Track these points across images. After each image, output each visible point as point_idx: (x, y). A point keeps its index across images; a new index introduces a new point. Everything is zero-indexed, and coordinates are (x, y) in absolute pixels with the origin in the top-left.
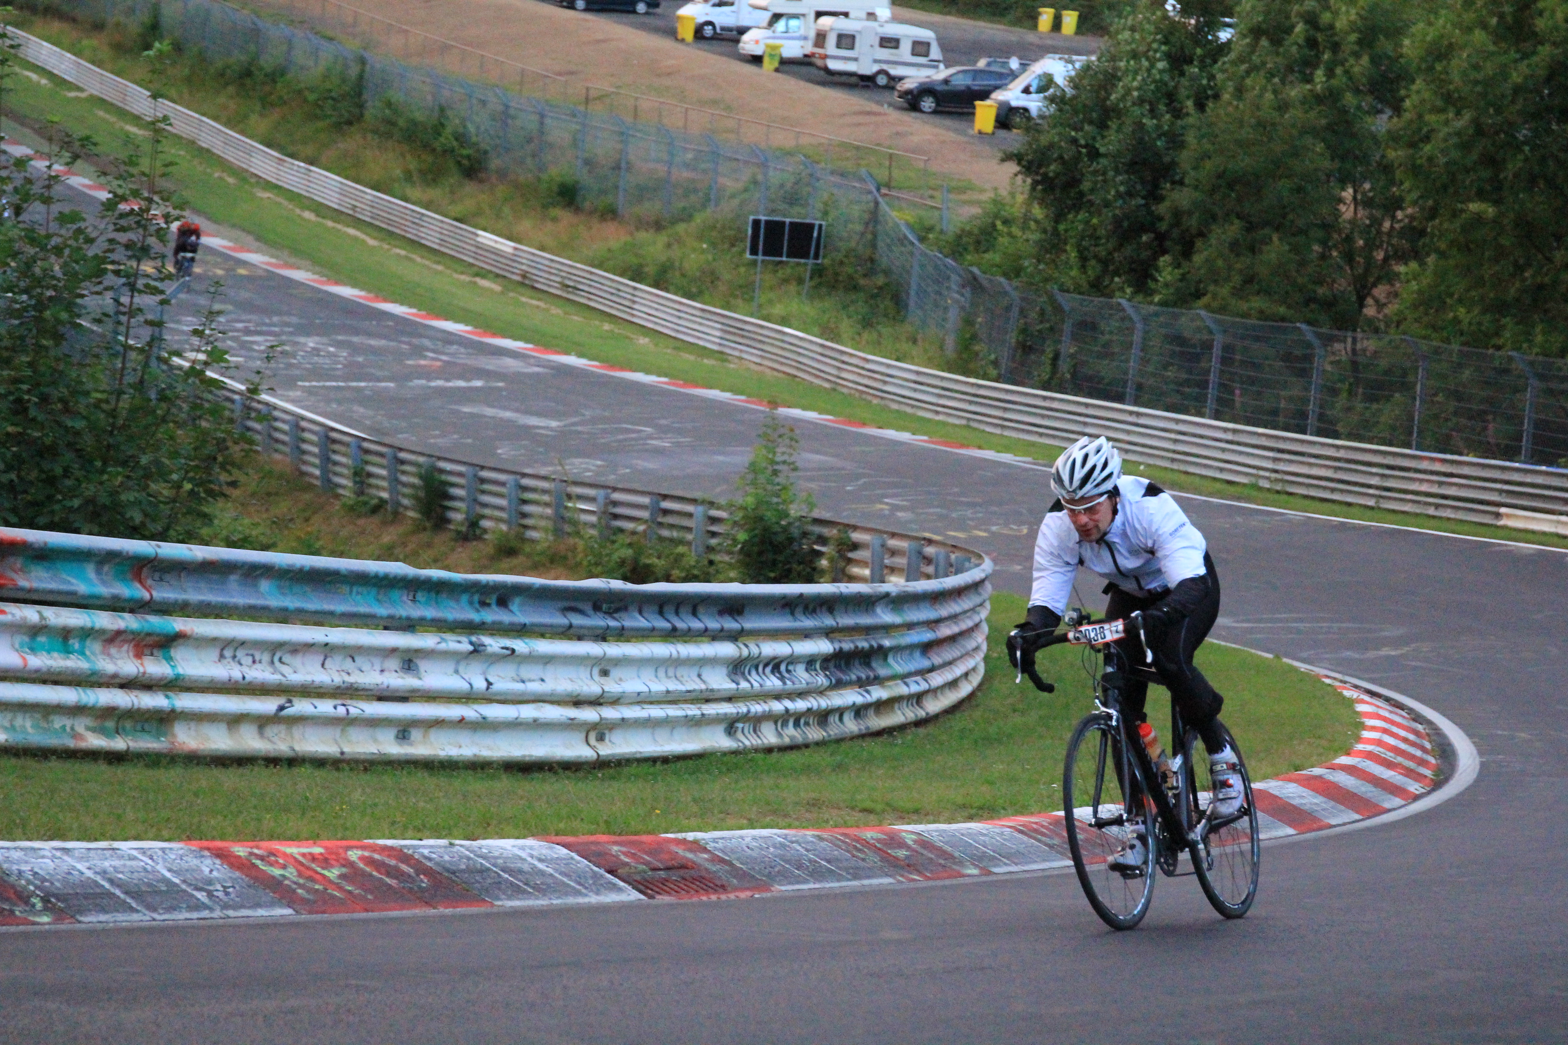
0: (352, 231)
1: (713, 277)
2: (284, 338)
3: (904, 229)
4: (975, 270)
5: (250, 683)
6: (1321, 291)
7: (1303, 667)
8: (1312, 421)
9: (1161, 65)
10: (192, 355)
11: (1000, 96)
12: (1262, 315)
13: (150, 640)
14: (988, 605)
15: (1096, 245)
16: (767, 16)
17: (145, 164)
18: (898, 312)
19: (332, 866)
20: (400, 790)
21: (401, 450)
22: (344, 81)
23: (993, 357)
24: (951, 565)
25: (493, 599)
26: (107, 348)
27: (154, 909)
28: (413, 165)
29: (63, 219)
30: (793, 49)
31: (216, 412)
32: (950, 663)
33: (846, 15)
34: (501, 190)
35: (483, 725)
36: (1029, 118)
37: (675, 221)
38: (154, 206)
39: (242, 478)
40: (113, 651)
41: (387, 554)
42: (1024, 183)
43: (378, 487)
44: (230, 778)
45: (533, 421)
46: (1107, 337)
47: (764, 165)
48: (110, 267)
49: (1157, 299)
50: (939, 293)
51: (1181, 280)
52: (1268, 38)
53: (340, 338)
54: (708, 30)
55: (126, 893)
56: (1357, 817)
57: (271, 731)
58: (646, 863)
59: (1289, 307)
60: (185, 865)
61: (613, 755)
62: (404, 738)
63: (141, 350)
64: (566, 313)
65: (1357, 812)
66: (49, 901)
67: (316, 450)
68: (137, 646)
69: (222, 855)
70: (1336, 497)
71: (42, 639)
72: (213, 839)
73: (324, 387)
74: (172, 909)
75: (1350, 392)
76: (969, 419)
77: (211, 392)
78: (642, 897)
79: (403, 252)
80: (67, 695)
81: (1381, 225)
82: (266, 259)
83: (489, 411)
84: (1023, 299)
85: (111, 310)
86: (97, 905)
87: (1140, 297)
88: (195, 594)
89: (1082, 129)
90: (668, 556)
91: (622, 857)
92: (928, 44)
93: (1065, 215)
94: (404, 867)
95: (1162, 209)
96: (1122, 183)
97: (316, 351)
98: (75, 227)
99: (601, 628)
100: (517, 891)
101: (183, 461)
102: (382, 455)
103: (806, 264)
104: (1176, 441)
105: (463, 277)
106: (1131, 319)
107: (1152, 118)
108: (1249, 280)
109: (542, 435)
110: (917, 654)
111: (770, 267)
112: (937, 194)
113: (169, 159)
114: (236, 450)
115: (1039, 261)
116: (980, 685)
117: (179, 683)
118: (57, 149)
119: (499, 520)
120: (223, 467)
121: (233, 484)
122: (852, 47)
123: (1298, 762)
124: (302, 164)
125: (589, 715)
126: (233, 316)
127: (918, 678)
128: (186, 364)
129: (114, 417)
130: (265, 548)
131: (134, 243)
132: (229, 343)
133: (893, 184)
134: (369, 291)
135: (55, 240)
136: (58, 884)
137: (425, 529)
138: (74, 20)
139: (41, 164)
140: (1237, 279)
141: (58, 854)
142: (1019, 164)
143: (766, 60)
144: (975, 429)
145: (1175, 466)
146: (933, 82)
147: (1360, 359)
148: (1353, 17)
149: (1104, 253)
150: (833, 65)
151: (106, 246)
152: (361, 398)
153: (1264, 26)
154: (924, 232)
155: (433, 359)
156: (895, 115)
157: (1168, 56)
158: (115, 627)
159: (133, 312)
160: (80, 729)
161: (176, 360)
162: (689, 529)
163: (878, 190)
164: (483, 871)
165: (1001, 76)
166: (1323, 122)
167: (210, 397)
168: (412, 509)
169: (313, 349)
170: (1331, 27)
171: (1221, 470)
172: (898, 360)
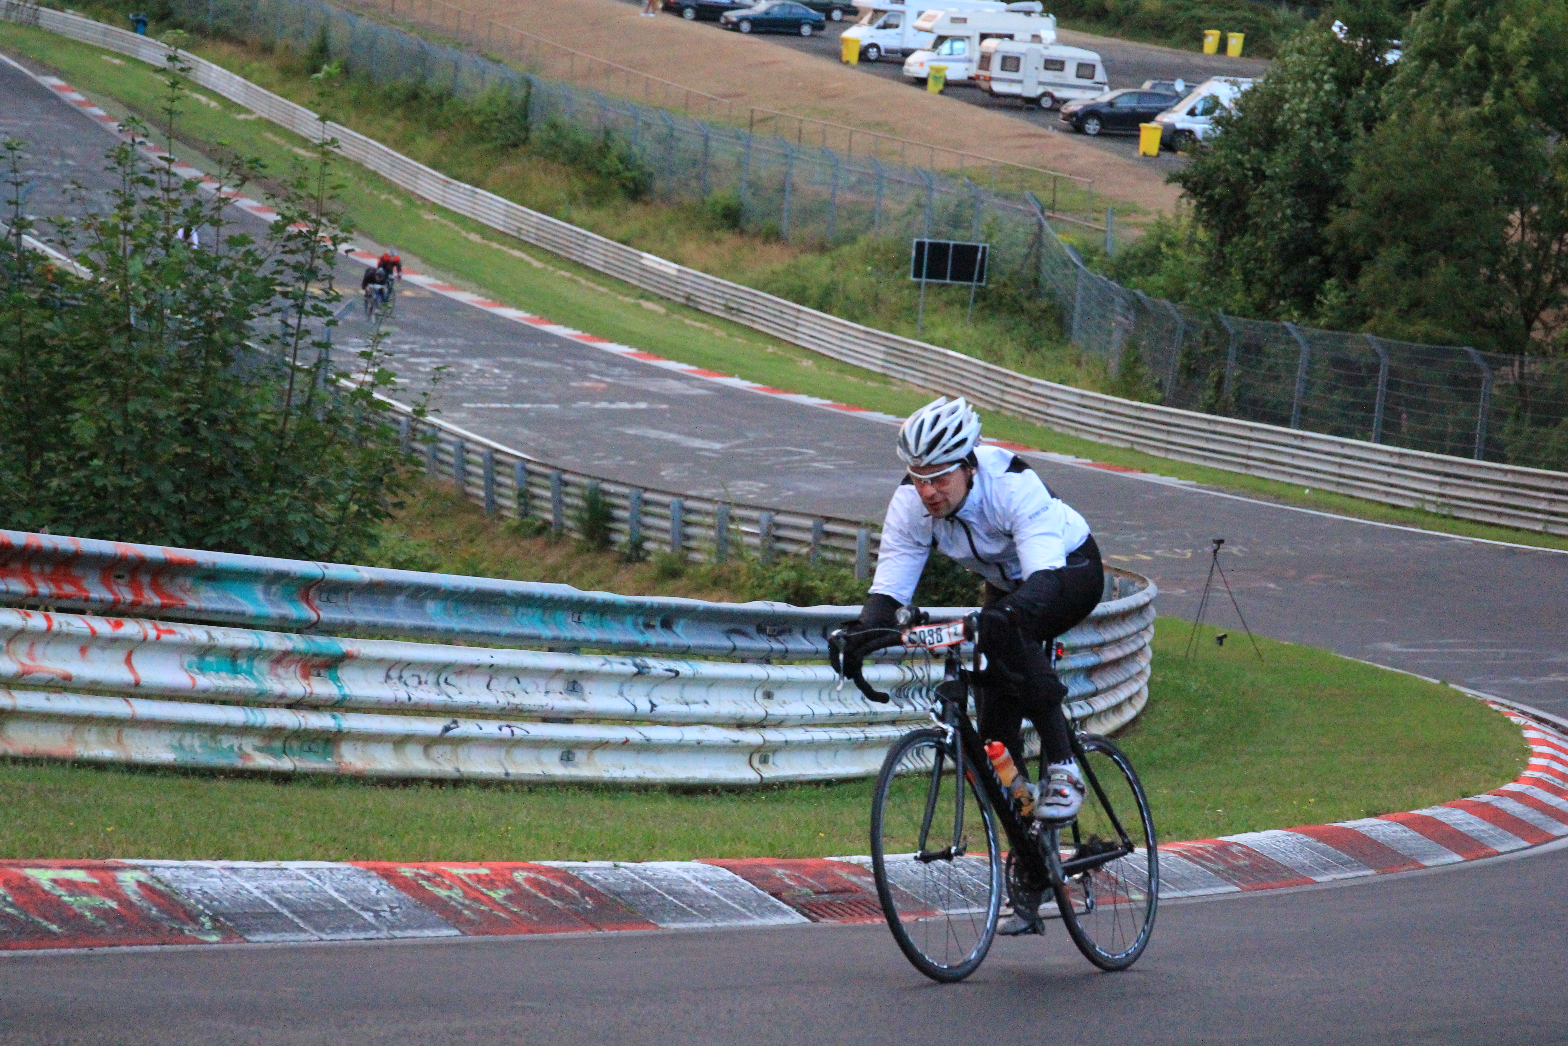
0: (517, 253)
1: (877, 301)
2: (450, 359)
3: (1069, 252)
4: (1139, 292)
5: (416, 704)
6: (1490, 315)
7: (1469, 692)
8: (1478, 444)
9: (1327, 87)
10: (361, 377)
11: (1165, 118)
12: (1428, 338)
13: (316, 661)
14: (1152, 629)
15: (1262, 269)
16: (932, 38)
17: (313, 186)
18: (1062, 335)
19: (498, 888)
20: (565, 812)
21: (565, 471)
22: (509, 103)
23: (1157, 380)
24: (1115, 589)
25: (657, 622)
26: (275, 370)
27: (322, 930)
28: (578, 186)
29: (232, 242)
30: (957, 72)
31: (382, 435)
32: (1115, 687)
33: (1011, 37)
34: (665, 213)
35: (647, 747)
36: (1195, 141)
37: (838, 243)
38: (322, 228)
39: (409, 500)
40: (280, 671)
41: (552, 576)
42: (1189, 206)
43: (542, 509)
44: (396, 799)
45: (697, 443)
46: (1272, 360)
47: (929, 188)
48: (278, 289)
49: (1323, 321)
50: (1103, 316)
51: (1347, 304)
52: (1439, 61)
53: (505, 359)
54: (873, 53)
55: (294, 912)
56: (1525, 844)
57: (437, 751)
58: (810, 886)
59: (1456, 330)
60: (352, 886)
61: (777, 778)
62: (568, 759)
63: (309, 372)
64: (730, 335)
65: (1525, 839)
66: (218, 920)
67: (481, 471)
68: (304, 666)
69: (388, 875)
70: (1503, 521)
71: (210, 659)
72: (380, 859)
73: (488, 409)
74: (339, 929)
75: (1517, 416)
76: (1132, 443)
77: (376, 413)
78: (806, 920)
79: (568, 275)
80: (235, 715)
81: (1549, 248)
82: (432, 281)
83: (653, 433)
84: (1188, 323)
85: (278, 333)
86: (264, 925)
87: (1306, 320)
88: (362, 615)
89: (1247, 152)
90: (831, 579)
91: (786, 880)
92: (1094, 66)
93: (1230, 237)
94: (569, 889)
95: (1328, 231)
96: (1289, 206)
97: (481, 373)
98: (244, 249)
99: (763, 651)
100: (682, 914)
101: (350, 482)
102: (546, 477)
103: (969, 287)
104: (1341, 465)
105: (628, 300)
106: (1296, 342)
107: (1319, 141)
108: (1415, 304)
109: (704, 457)
110: (1081, 678)
111: (936, 289)
112: (1102, 217)
113: (337, 181)
114: (402, 472)
115: (1204, 284)
116: (1144, 709)
117: (346, 704)
118: (225, 171)
119: (662, 542)
120: (389, 488)
121: (400, 505)
122: (1017, 70)
123: (1465, 789)
124: (468, 186)
125: (752, 737)
126: (398, 338)
127: (1082, 702)
128: (353, 386)
129: (282, 438)
130: (430, 569)
131: (302, 265)
132: (395, 364)
133: (1057, 207)
134: (533, 312)
135: (224, 263)
136: (226, 904)
137: (589, 550)
138: (243, 43)
139: (209, 187)
140: (1403, 302)
141: (227, 873)
142: (1184, 186)
143: (931, 83)
144: (1140, 452)
145: (1341, 490)
146: (1099, 104)
147: (1530, 383)
148: (1525, 38)
149: (1269, 276)
150: (997, 87)
151: (274, 267)
152: (526, 420)
153: (1433, 49)
154: (1088, 254)
155: (597, 381)
156: (1060, 138)
157: (1335, 78)
158: (283, 647)
159: (302, 333)
160: (248, 749)
161: (343, 382)
162: (853, 552)
163: (1042, 212)
164: (648, 893)
165: (1165, 98)
166: (1492, 144)
167: (377, 419)
168: (578, 531)
169: (479, 370)
170: (1501, 49)
171: (1387, 494)
172: (1061, 383)
